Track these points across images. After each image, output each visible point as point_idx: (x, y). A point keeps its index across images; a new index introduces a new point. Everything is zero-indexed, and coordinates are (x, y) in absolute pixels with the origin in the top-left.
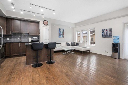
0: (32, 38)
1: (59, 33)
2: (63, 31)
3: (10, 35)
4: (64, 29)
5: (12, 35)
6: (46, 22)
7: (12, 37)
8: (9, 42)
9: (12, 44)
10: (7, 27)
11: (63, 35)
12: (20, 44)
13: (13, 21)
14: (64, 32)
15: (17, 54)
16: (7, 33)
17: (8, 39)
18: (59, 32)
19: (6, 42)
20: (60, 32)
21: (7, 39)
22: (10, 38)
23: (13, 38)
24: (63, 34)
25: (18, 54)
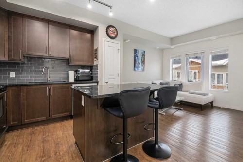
0: (76, 71)
1: (135, 60)
2: (144, 55)
3: (19, 64)
4: (144, 51)
5: (23, 63)
6: (112, 29)
7: (23, 67)
8: (16, 82)
9: (25, 90)
10: (9, 37)
11: (142, 66)
12: (49, 89)
13: (27, 21)
14: (144, 58)
15: (39, 119)
16: (9, 56)
17: (12, 75)
18: (135, 58)
19: (8, 82)
20: (137, 57)
21: (9, 74)
22: (18, 73)
23: (28, 71)
24: (143, 62)
25: (44, 118)
